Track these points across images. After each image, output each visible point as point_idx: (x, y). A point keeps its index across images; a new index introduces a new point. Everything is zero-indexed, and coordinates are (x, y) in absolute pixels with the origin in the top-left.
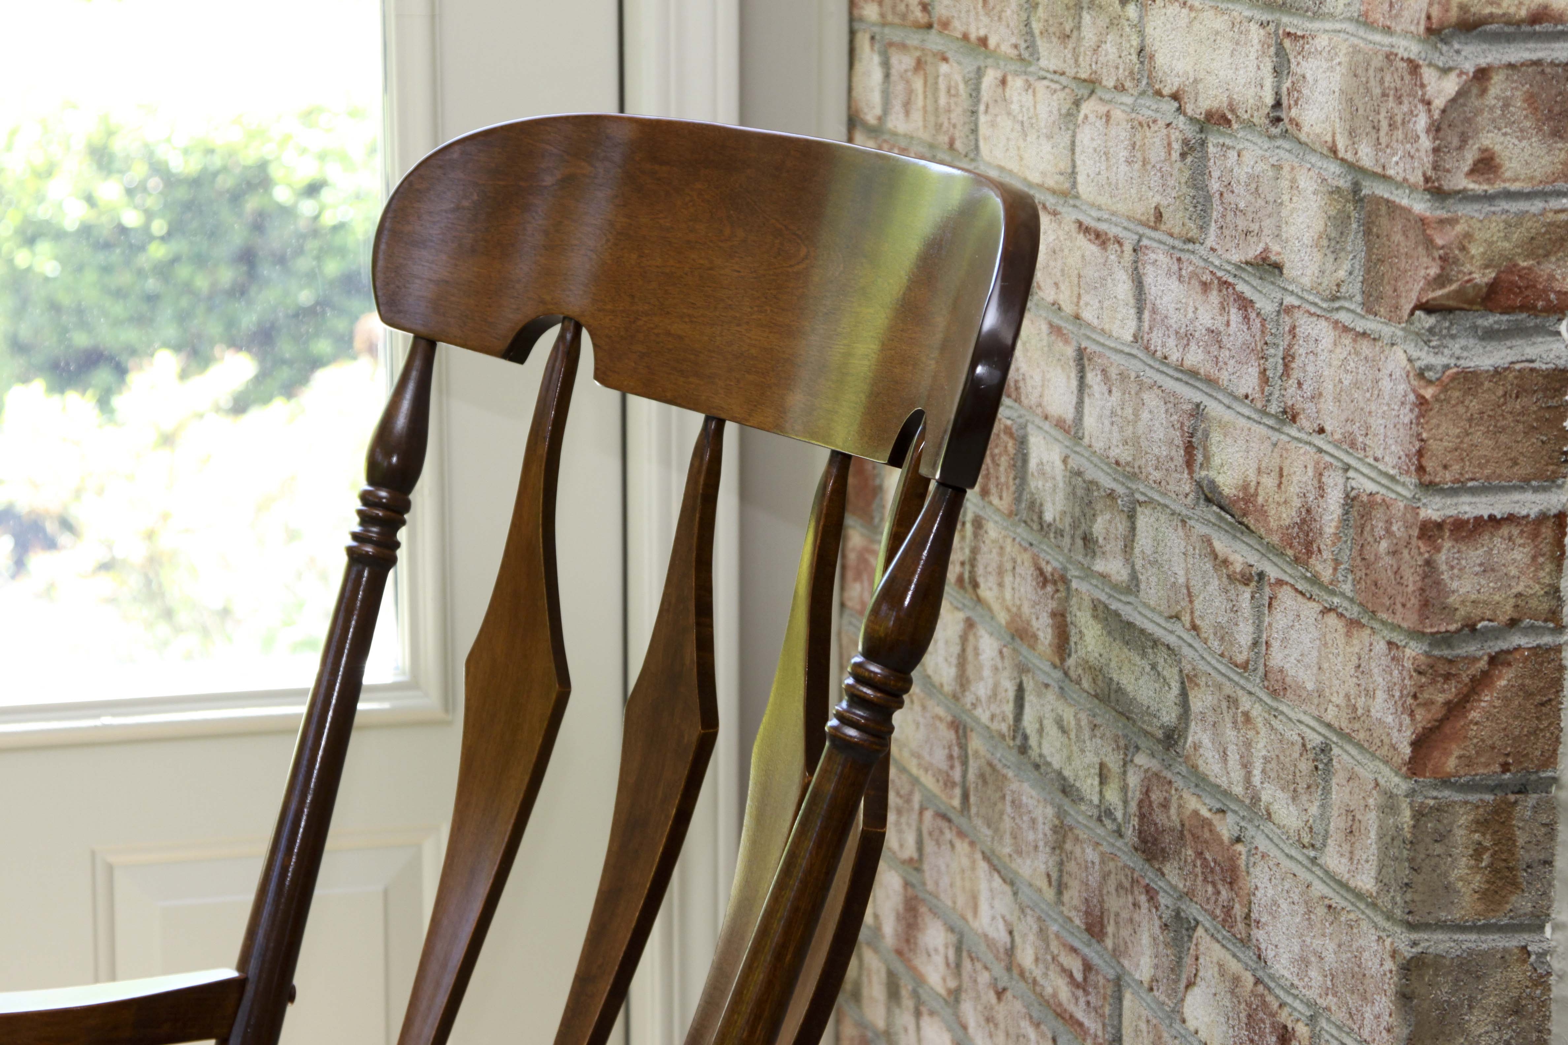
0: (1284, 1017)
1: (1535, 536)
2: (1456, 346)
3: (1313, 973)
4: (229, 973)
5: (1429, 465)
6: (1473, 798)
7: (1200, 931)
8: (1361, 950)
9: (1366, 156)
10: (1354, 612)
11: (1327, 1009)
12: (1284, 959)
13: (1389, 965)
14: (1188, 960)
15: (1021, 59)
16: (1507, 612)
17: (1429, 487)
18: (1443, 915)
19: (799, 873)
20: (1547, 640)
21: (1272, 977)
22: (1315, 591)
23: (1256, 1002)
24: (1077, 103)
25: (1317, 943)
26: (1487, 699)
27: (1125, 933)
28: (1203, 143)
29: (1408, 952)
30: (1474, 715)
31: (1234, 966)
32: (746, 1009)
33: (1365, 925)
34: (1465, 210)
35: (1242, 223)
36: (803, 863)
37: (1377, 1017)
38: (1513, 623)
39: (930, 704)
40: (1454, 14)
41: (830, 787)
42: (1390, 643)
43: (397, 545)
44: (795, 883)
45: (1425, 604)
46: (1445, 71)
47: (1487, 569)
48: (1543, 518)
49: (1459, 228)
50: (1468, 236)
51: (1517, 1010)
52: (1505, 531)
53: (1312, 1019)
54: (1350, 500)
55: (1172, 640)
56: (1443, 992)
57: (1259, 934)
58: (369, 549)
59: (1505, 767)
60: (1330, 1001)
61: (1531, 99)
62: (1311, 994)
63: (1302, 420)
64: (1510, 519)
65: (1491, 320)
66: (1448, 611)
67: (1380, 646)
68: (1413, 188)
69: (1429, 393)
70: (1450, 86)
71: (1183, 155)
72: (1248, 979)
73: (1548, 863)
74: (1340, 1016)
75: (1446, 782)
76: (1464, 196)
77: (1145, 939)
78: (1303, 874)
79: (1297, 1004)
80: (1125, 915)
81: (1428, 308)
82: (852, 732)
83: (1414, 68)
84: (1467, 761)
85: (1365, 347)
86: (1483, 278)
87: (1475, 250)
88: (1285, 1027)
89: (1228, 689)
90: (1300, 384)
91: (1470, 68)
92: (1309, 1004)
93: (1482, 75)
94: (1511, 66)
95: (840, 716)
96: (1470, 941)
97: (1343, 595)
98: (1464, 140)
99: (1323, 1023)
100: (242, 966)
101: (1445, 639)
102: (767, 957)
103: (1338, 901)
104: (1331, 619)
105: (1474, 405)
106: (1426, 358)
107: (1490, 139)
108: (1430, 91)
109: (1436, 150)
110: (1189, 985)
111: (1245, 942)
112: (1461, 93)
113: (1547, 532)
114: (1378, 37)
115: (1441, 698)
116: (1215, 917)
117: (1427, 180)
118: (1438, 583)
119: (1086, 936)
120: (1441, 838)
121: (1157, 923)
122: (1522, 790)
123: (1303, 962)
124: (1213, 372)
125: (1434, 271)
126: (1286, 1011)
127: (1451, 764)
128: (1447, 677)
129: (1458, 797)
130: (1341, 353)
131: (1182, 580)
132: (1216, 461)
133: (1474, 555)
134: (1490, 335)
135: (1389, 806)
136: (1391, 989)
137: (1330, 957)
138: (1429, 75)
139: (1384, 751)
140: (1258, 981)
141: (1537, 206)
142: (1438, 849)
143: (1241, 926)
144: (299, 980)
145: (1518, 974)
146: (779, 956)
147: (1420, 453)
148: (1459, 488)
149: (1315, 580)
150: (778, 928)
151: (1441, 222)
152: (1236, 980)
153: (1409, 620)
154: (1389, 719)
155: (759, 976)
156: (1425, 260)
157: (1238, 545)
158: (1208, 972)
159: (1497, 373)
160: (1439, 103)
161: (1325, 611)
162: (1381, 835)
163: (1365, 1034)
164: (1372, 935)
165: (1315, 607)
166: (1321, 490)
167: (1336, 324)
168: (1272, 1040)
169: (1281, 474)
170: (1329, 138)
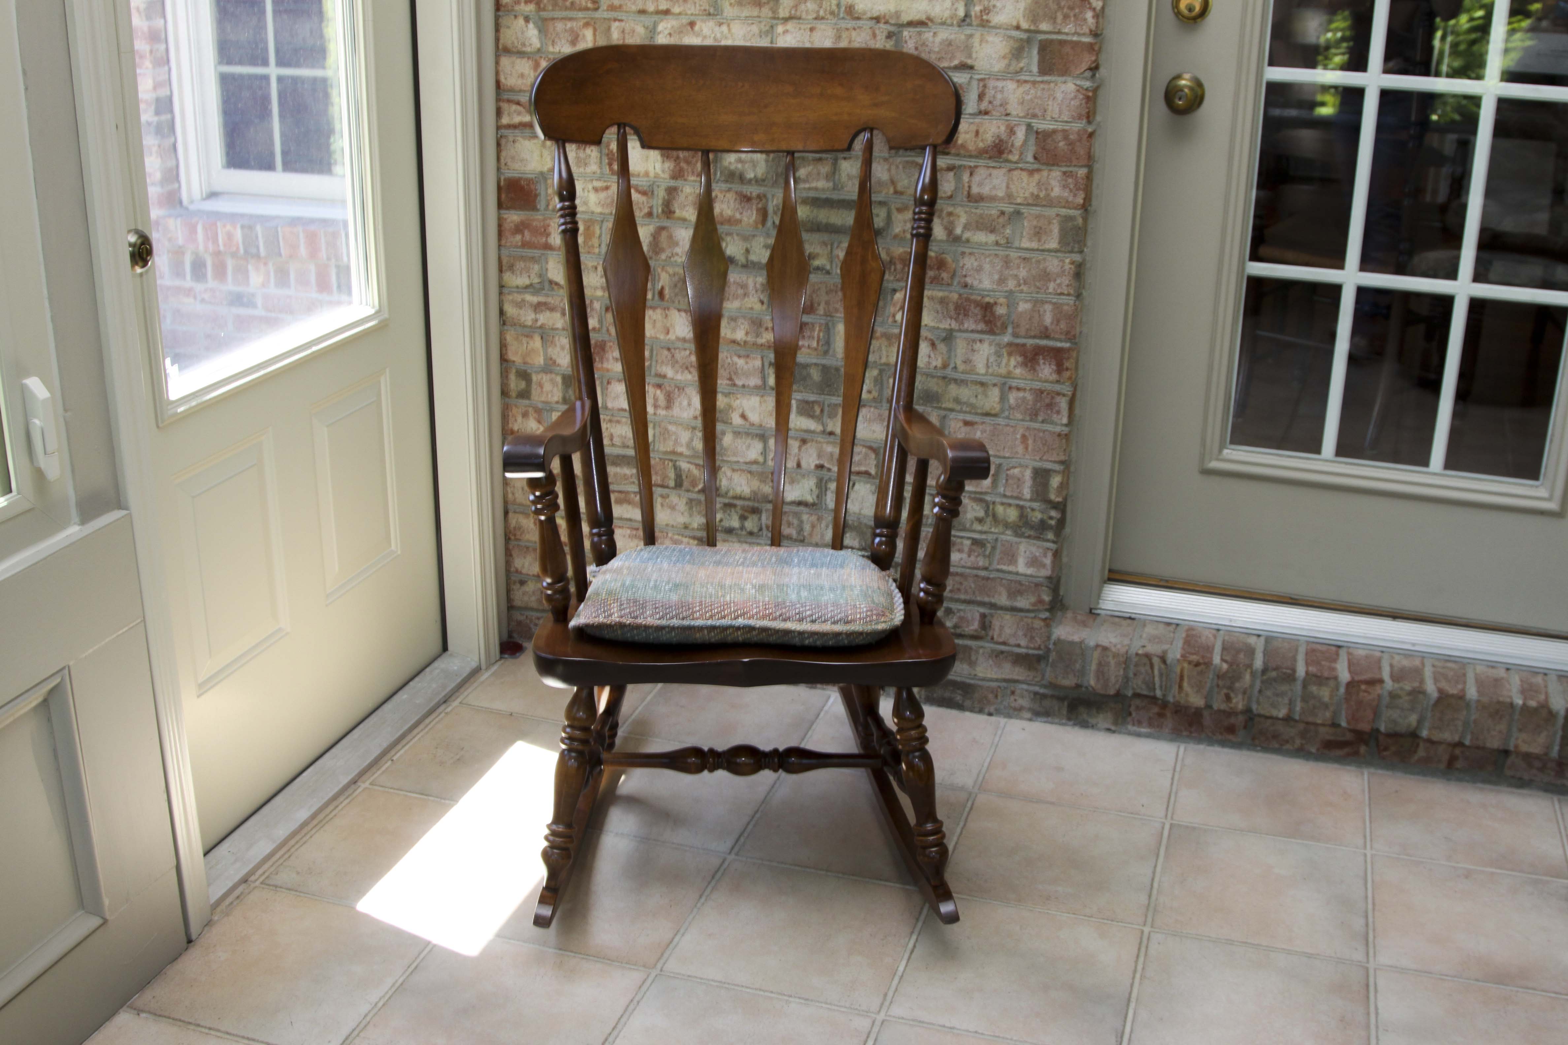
3: (1010, 282)
5: (1090, 116)
9: (1044, 26)
10: (1036, 166)
11: (1020, 290)
12: (986, 282)
15: (710, 14)
17: (1090, 122)
21: (975, 290)
22: (1003, 165)
23: (962, 301)
24: (772, 27)
25: (1013, 272)
28: (900, 32)
29: (1080, 260)
31: (941, 294)
33: (1050, 258)
35: (934, 56)
37: (1061, 284)
42: (1064, 173)
45: (1089, 157)
53: (1010, 296)
54: (1033, 132)
57: (964, 279)
58: (569, 226)
60: (1023, 287)
62: (1011, 288)
63: (995, 113)
67: (1056, 174)
68: (1084, 34)
69: (1091, 94)
72: (954, 295)
74: (1029, 290)
78: (1001, 253)
79: (997, 294)
85: (1042, 86)
88: (987, 303)
90: (990, 102)
92: (1006, 292)
97: (1027, 163)
99: (1019, 295)
103: (1028, 256)
104: (1017, 172)
106: (1087, 84)
108: (1094, 5)
109: (1097, 22)
117: (1091, 31)
123: (1002, 280)
125: (1094, 58)
126: (989, 298)
130: (1021, 90)
135: (1068, 219)
136: (1069, 272)
137: (1023, 274)
138: (1092, 1)
139: (1063, 204)
140: (962, 294)
143: (947, 280)
147: (1088, 112)
149: (1007, 161)
152: (944, 298)
153: (1080, 162)
154: (1066, 194)
156: (1088, 56)
160: (1098, 8)
161: (1010, 170)
162: (1062, 230)
163: (1051, 290)
164: (1056, 262)
165: (1004, 171)
166: (1012, 131)
167: (1018, 81)
168: (977, 311)
169: (977, 133)
170: (1015, 24)
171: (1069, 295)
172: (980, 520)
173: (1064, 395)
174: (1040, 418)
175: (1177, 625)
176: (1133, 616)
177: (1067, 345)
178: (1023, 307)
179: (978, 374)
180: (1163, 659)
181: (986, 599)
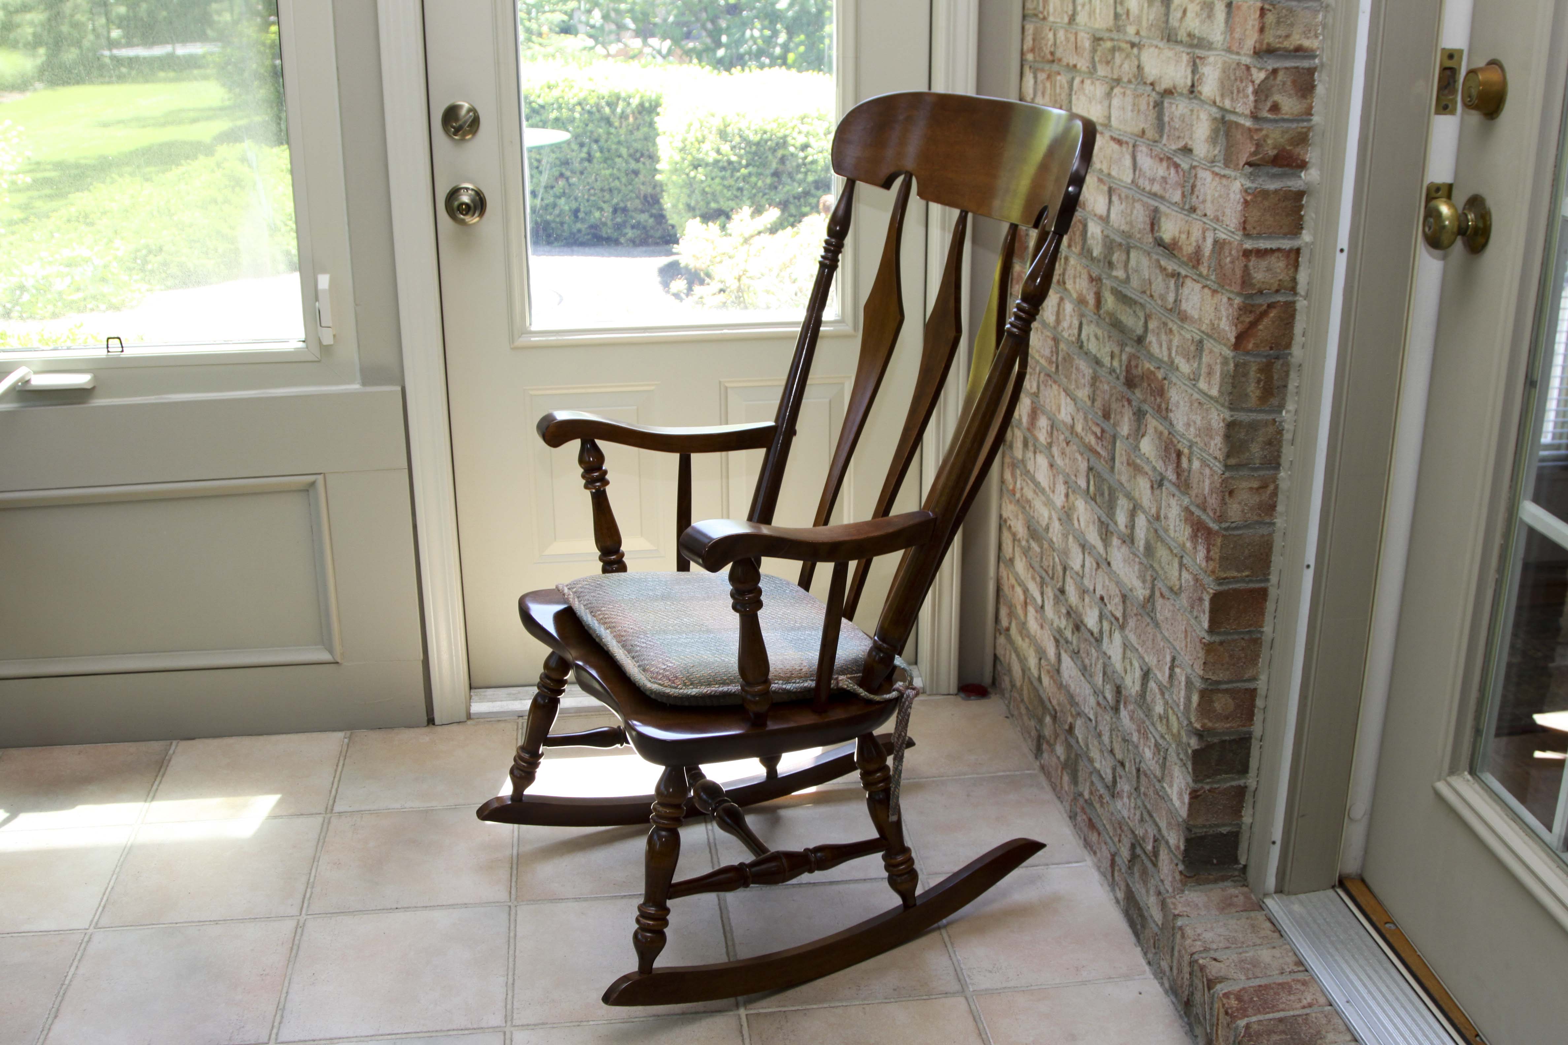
0: (1179, 446)
1: (1288, 257)
2: (1260, 180)
3: (1192, 429)
4: (772, 423)
5: (1248, 227)
6: (1258, 360)
7: (1148, 415)
8: (1211, 419)
9: (1227, 104)
10: (1215, 287)
11: (1196, 443)
12: (1181, 424)
13: (1222, 424)
14: (1143, 427)
15: (1090, 72)
16: (1275, 286)
17: (1247, 235)
18: (1244, 406)
19: (993, 385)
20: (1290, 299)
21: (1175, 431)
22: (1200, 279)
23: (1168, 441)
24: (1112, 89)
25: (1194, 417)
26: (1266, 321)
27: (1118, 417)
28: (1162, 103)
29: (1229, 419)
30: (1260, 327)
31: (1161, 428)
32: (971, 436)
33: (1213, 410)
34: (1266, 126)
35: (1177, 134)
36: (994, 381)
37: (1216, 445)
38: (1277, 291)
39: (1045, 331)
40: (1264, 47)
41: (1007, 351)
42: (1229, 298)
43: (838, 261)
44: (991, 388)
45: (1243, 282)
46: (1260, 69)
47: (1269, 270)
48: (1291, 250)
49: (1264, 132)
50: (1267, 136)
51: (1270, 443)
52: (1276, 254)
53: (1190, 447)
54: (1216, 242)
55: (1142, 301)
56: (1242, 435)
57: (1171, 415)
58: (827, 262)
59: (1271, 348)
60: (1198, 439)
61: (1294, 82)
62: (1191, 437)
63: (1198, 212)
64: (1279, 250)
65: (1275, 170)
66: (1252, 285)
67: (1225, 300)
68: (1246, 116)
69: (1249, 198)
70: (1262, 75)
71: (1154, 107)
72: (1166, 433)
73: (1285, 386)
74: (1201, 445)
75: (1248, 353)
76: (1266, 120)
77: (1126, 419)
78: (1190, 391)
79: (1185, 441)
80: (1119, 410)
81: (1249, 164)
82: (1015, 330)
83: (1248, 68)
84: (1256, 345)
85: (1224, 181)
86: (1272, 153)
87: (1270, 142)
88: (1179, 450)
89: (1164, 319)
90: (1198, 197)
91: (1270, 68)
92: (1190, 441)
93: (1275, 71)
94: (1286, 68)
95: (1011, 324)
96: (1254, 416)
97: (1211, 280)
98: (1267, 97)
99: (1195, 448)
100: (776, 421)
101: (1251, 296)
102: (979, 416)
103: (1203, 400)
104: (1206, 290)
105: (1266, 203)
106: (1248, 184)
107: (1277, 97)
108: (1254, 77)
109: (1256, 101)
110: (1143, 436)
111: (1166, 418)
112: (1266, 78)
113: (1293, 256)
114: (1234, 57)
115: (1248, 320)
116: (1153, 409)
117: (1252, 113)
118: (1249, 274)
119: (1102, 419)
120: (1245, 375)
121: (1131, 413)
122: (1277, 358)
123: (1188, 425)
124: (1163, 194)
125: (1253, 149)
126: (1180, 444)
127: (1250, 346)
128: (1251, 312)
129: (1252, 359)
130: (1215, 184)
131: (1147, 277)
132: (1163, 229)
133: (1263, 264)
134: (1274, 176)
135: (1225, 361)
136: (1222, 432)
137: (1198, 422)
138: (1254, 71)
139: (1224, 341)
140: (1170, 433)
141: (1294, 125)
142: (1243, 379)
143: (1164, 412)
144: (798, 427)
145: (1271, 429)
146: (984, 416)
147: (1244, 222)
148: (1259, 236)
149: (1200, 275)
150: (984, 405)
151: (1257, 130)
152: (1161, 433)
153: (1236, 288)
154: (1227, 328)
155: (976, 424)
156: (1250, 145)
157: (1171, 263)
158: (1150, 431)
159: (1276, 191)
160: (1257, 82)
161: (1204, 287)
162: (1221, 374)
163: (1211, 452)
164: (1216, 413)
165: (1200, 285)
166: (1204, 238)
167: (1213, 172)
168: (1174, 456)
169: (1188, 233)
170: (1213, 98)
171: (1220, 462)
172: (1160, 717)
173: (1208, 592)
174: (1195, 614)
175: (1307, 971)
176: (1283, 933)
177: (1214, 526)
178: (1196, 464)
179: (1169, 536)
180: (1211, 984)
181: (1157, 819)
